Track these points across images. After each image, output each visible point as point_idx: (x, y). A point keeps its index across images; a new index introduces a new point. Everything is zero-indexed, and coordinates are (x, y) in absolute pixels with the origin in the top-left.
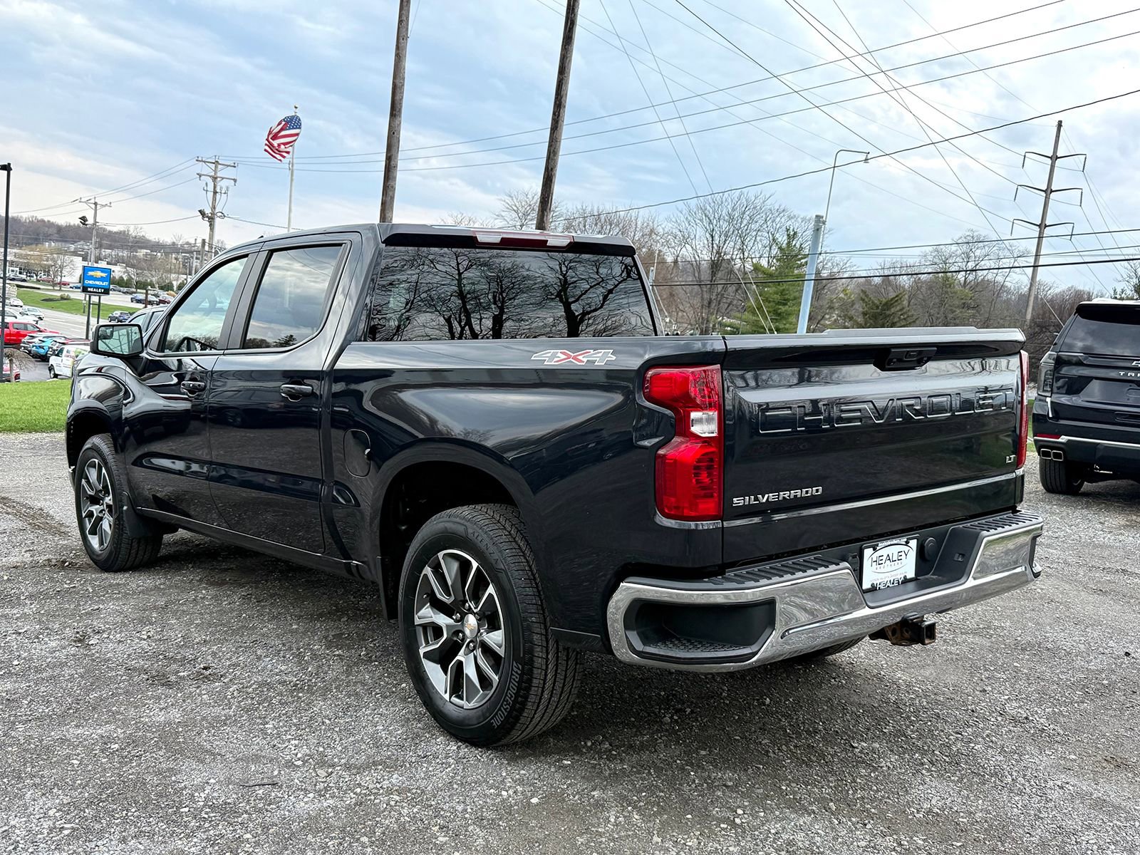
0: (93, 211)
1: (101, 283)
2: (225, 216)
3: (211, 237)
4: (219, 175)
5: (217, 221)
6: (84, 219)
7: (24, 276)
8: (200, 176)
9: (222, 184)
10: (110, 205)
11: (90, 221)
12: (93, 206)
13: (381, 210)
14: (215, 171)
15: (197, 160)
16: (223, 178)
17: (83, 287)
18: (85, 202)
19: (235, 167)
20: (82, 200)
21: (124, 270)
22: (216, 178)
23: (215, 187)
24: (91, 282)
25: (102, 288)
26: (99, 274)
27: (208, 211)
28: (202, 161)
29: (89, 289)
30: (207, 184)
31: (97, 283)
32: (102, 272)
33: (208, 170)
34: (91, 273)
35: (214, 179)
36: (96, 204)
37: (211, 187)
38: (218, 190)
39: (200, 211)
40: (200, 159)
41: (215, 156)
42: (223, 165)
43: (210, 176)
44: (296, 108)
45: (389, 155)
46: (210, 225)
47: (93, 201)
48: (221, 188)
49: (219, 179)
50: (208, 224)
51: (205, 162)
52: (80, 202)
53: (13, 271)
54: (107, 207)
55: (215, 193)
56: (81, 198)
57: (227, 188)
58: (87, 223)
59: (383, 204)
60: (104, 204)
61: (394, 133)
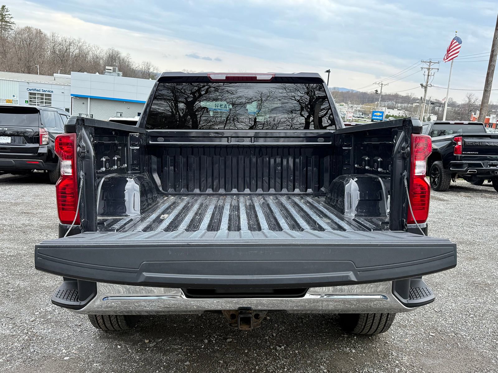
0: (381, 88)
1: (379, 118)
2: (432, 86)
3: (425, 96)
4: (431, 67)
5: (428, 88)
6: (377, 91)
7: (363, 116)
8: (422, 69)
9: (432, 72)
10: (388, 84)
11: (379, 92)
12: (381, 85)
13: (486, 77)
14: (429, 66)
15: (422, 62)
16: (433, 69)
17: (372, 120)
18: (378, 84)
19: (439, 63)
20: (377, 83)
21: (404, 112)
22: (430, 69)
23: (429, 73)
24: (375, 117)
25: (379, 120)
26: (379, 114)
27: (424, 84)
28: (424, 62)
29: (374, 121)
30: (425, 72)
31: (377, 118)
32: (380, 113)
33: (426, 66)
34: (375, 114)
35: (429, 69)
36: (382, 84)
37: (427, 73)
38: (430, 74)
39: (421, 84)
40: (423, 61)
41: (430, 59)
42: (433, 63)
43: (427, 68)
44: (456, 32)
45: (493, 49)
46: (425, 90)
47: (381, 83)
48: (431, 73)
49: (431, 69)
50: (424, 90)
51: (425, 62)
52: (376, 84)
53: (359, 114)
54: (387, 85)
55: (429, 75)
56: (376, 82)
57: (434, 73)
58: (378, 92)
59: (488, 74)
60: (385, 84)
61: (496, 38)
